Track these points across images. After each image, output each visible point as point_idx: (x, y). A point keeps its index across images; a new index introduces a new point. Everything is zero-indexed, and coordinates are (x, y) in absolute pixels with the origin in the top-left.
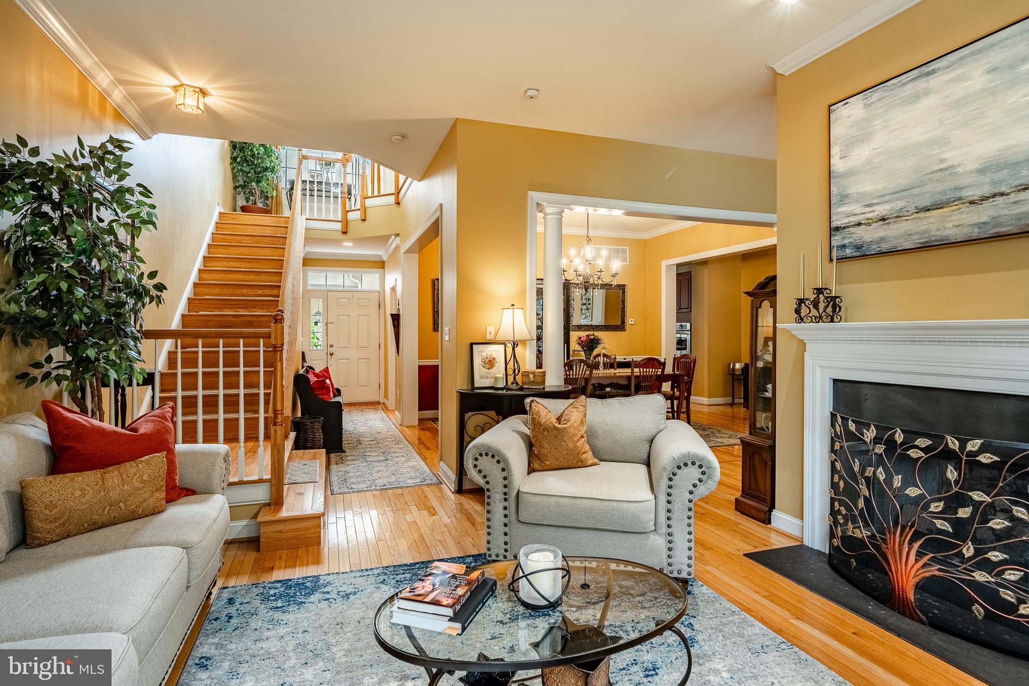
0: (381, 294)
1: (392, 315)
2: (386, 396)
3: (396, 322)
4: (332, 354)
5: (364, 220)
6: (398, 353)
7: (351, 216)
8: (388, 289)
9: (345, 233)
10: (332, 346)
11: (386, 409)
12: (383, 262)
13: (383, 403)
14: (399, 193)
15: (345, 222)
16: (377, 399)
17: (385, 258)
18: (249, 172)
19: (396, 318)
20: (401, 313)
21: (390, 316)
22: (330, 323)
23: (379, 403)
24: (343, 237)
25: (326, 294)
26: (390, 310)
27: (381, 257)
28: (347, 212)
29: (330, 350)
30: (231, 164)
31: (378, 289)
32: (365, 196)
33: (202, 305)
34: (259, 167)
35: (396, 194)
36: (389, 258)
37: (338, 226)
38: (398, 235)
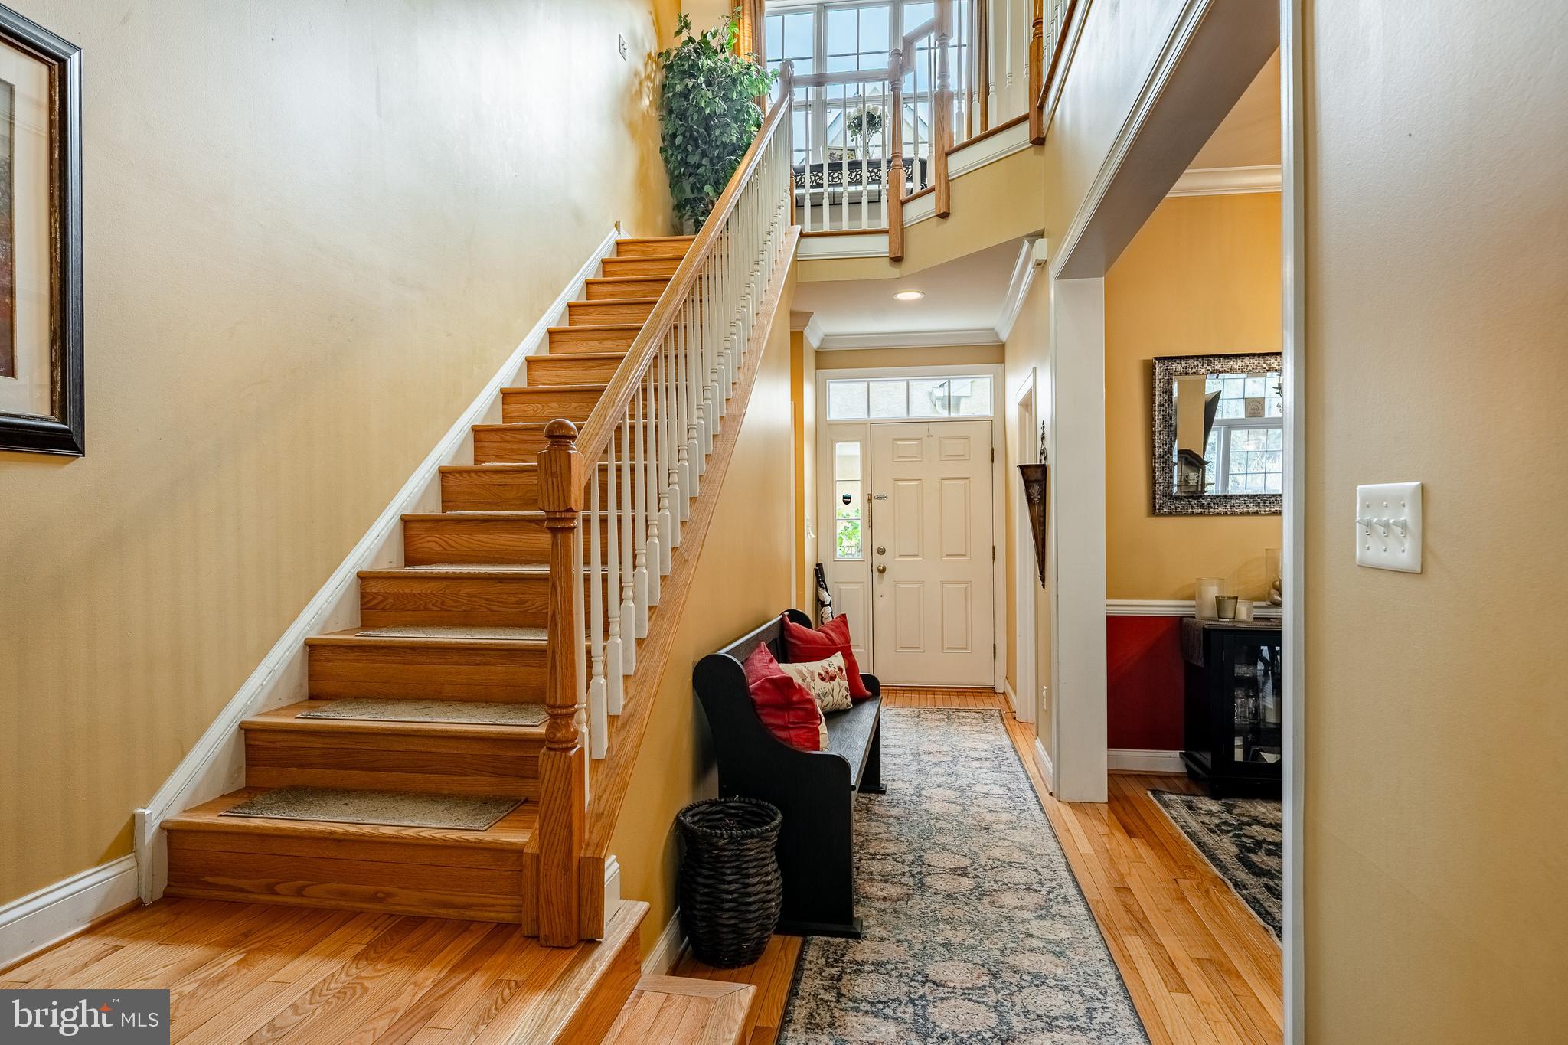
0: (996, 424)
1: (1023, 469)
2: (1010, 677)
3: (1036, 488)
4: (882, 571)
5: (944, 216)
6: (1043, 580)
7: (914, 212)
8: (1013, 411)
9: (897, 260)
10: (882, 552)
11: (1009, 717)
12: (1002, 347)
13: (1004, 693)
14: (1041, 108)
15: (899, 232)
16: (986, 681)
17: (1004, 336)
18: (700, 166)
19: (1035, 477)
20: (1051, 462)
21: (1018, 472)
22: (879, 498)
23: (993, 691)
24: (894, 272)
25: (868, 432)
26: (1018, 454)
27: (997, 335)
28: (903, 203)
29: (880, 560)
30: (662, 150)
31: (988, 412)
32: (947, 149)
33: (505, 445)
34: (717, 146)
35: (1033, 117)
36: (1014, 331)
37: (881, 245)
38: (1041, 234)
